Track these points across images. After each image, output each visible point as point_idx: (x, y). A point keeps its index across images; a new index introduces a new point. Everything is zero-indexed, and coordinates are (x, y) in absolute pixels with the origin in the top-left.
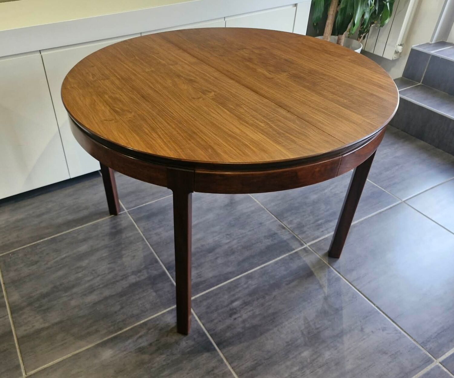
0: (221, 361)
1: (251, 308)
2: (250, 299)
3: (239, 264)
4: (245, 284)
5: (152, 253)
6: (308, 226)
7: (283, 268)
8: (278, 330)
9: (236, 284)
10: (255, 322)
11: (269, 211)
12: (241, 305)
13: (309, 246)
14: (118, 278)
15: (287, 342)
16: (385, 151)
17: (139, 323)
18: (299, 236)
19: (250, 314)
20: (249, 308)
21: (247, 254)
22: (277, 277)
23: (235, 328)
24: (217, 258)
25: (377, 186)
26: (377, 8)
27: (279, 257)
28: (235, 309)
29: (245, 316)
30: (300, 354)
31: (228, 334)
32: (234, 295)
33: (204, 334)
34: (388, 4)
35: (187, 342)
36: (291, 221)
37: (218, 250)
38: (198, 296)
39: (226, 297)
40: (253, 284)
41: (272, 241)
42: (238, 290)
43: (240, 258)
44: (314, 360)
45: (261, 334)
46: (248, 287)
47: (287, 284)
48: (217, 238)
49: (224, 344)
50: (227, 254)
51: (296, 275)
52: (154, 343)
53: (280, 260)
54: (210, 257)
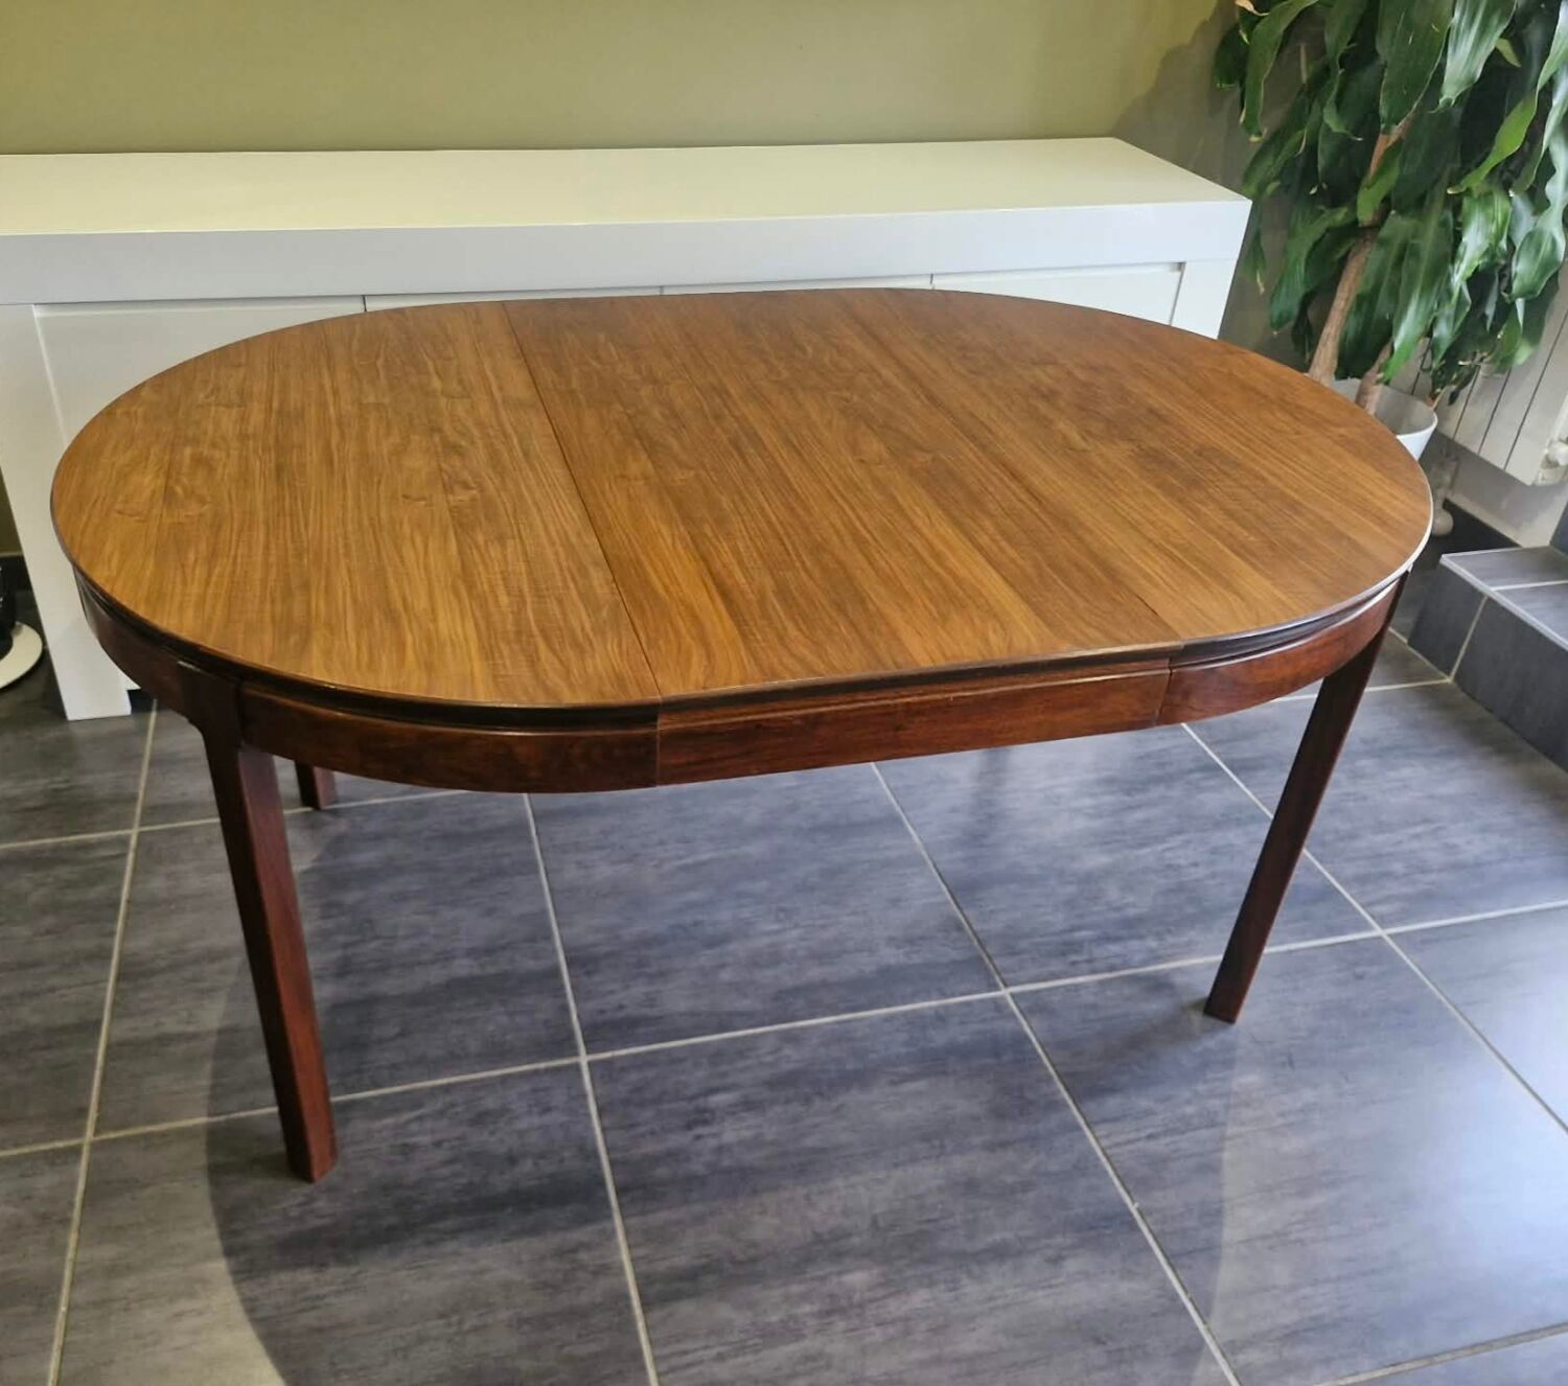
0: (609, 1234)
1: (759, 1120)
2: (765, 1094)
3: (782, 995)
4: (772, 1053)
5: (544, 912)
6: (1035, 941)
7: (903, 1037)
8: (807, 1197)
9: (743, 1049)
10: (752, 1158)
11: (937, 870)
12: (730, 1106)
13: (1011, 995)
14: (425, 957)
15: (817, 1234)
16: (1406, 772)
18: (996, 962)
19: (747, 1134)
20: (752, 1119)
21: (815, 973)
22: (873, 1056)
23: (688, 1159)
24: (723, 966)
26: (1490, 311)
27: (904, 1004)
28: (711, 1111)
29: (729, 1137)
30: (840, 1273)
31: (662, 1172)
32: (724, 1075)
33: (595, 1155)
34: (1520, 304)
35: (537, 1161)
36: (992, 912)
37: (733, 947)
38: (624, 1052)
39: (701, 1074)
40: (793, 1057)
41: (907, 954)
42: (741, 1064)
43: (789, 982)
44: (871, 1301)
45: (754, 1192)
46: (773, 1064)
47: (893, 1083)
48: (746, 913)
49: (639, 1189)
50: (754, 962)
51: (933, 1063)
52: (449, 1141)
53: (905, 1014)
54: (706, 958)
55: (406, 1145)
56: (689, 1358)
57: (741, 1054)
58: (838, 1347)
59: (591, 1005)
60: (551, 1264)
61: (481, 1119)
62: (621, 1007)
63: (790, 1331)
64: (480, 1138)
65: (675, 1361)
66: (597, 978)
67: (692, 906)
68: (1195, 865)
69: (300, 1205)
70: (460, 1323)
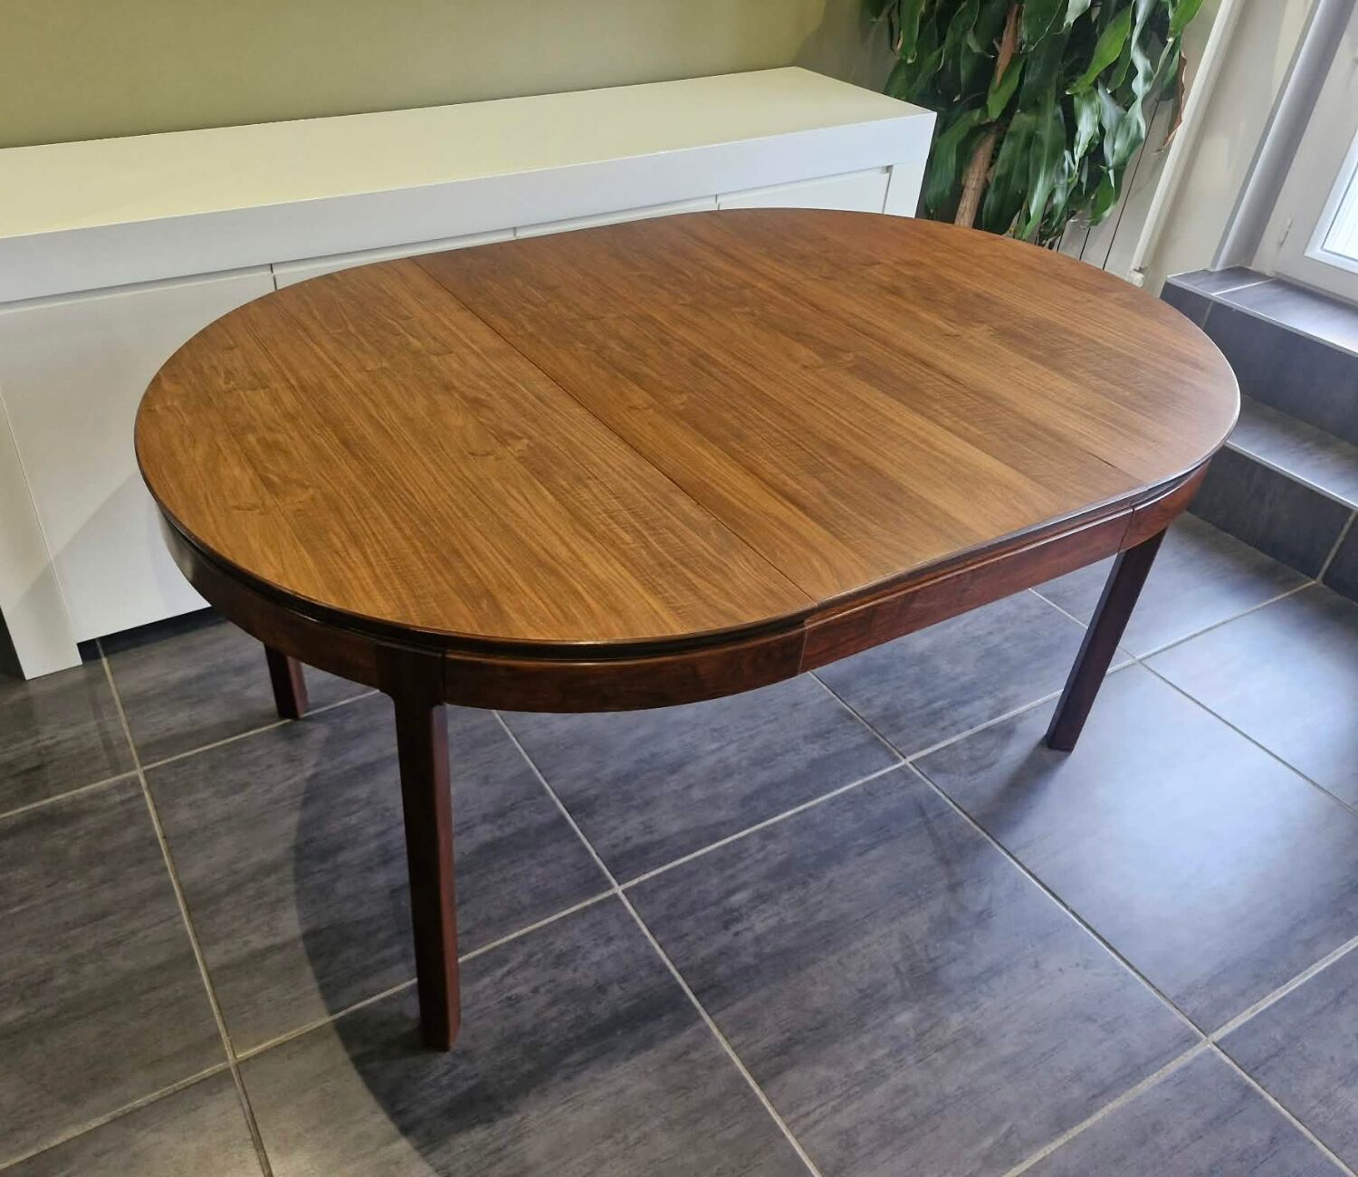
0: (706, 1032)
1: (776, 909)
2: (771, 886)
3: (746, 800)
4: (758, 851)
5: (530, 770)
6: (910, 715)
7: (850, 815)
8: (839, 962)
9: (737, 852)
10: (785, 941)
12: (752, 900)
13: (911, 763)
15: (861, 991)
17: (505, 940)
18: (888, 738)
19: (772, 922)
20: (770, 908)
21: (762, 777)
22: (836, 835)
23: (737, 954)
24: (690, 787)
25: (1075, 619)
26: (1084, 180)
27: (838, 788)
28: (736, 910)
29: (760, 927)
30: (891, 1017)
31: (722, 970)
32: (732, 877)
33: (664, 969)
34: (1111, 173)
35: (622, 985)
36: (869, 700)
37: (690, 769)
38: (647, 876)
39: (715, 881)
40: (779, 851)
41: (823, 747)
42: (740, 866)
43: (747, 790)
44: (923, 1033)
45: (799, 968)
46: (765, 859)
47: (860, 854)
48: (688, 739)
49: (712, 991)
50: (713, 778)
51: (882, 832)
52: (543, 985)
53: (842, 795)
54: (674, 783)
55: (509, 998)
56: (812, 1118)
57: (738, 857)
58: (916, 1076)
59: (604, 842)
60: (673, 1069)
61: (560, 960)
62: (628, 839)
63: (875, 1075)
64: (567, 976)
65: (805, 1122)
66: (598, 819)
67: (643, 741)
68: (990, 633)
69: (446, 1074)
70: (626, 1137)
